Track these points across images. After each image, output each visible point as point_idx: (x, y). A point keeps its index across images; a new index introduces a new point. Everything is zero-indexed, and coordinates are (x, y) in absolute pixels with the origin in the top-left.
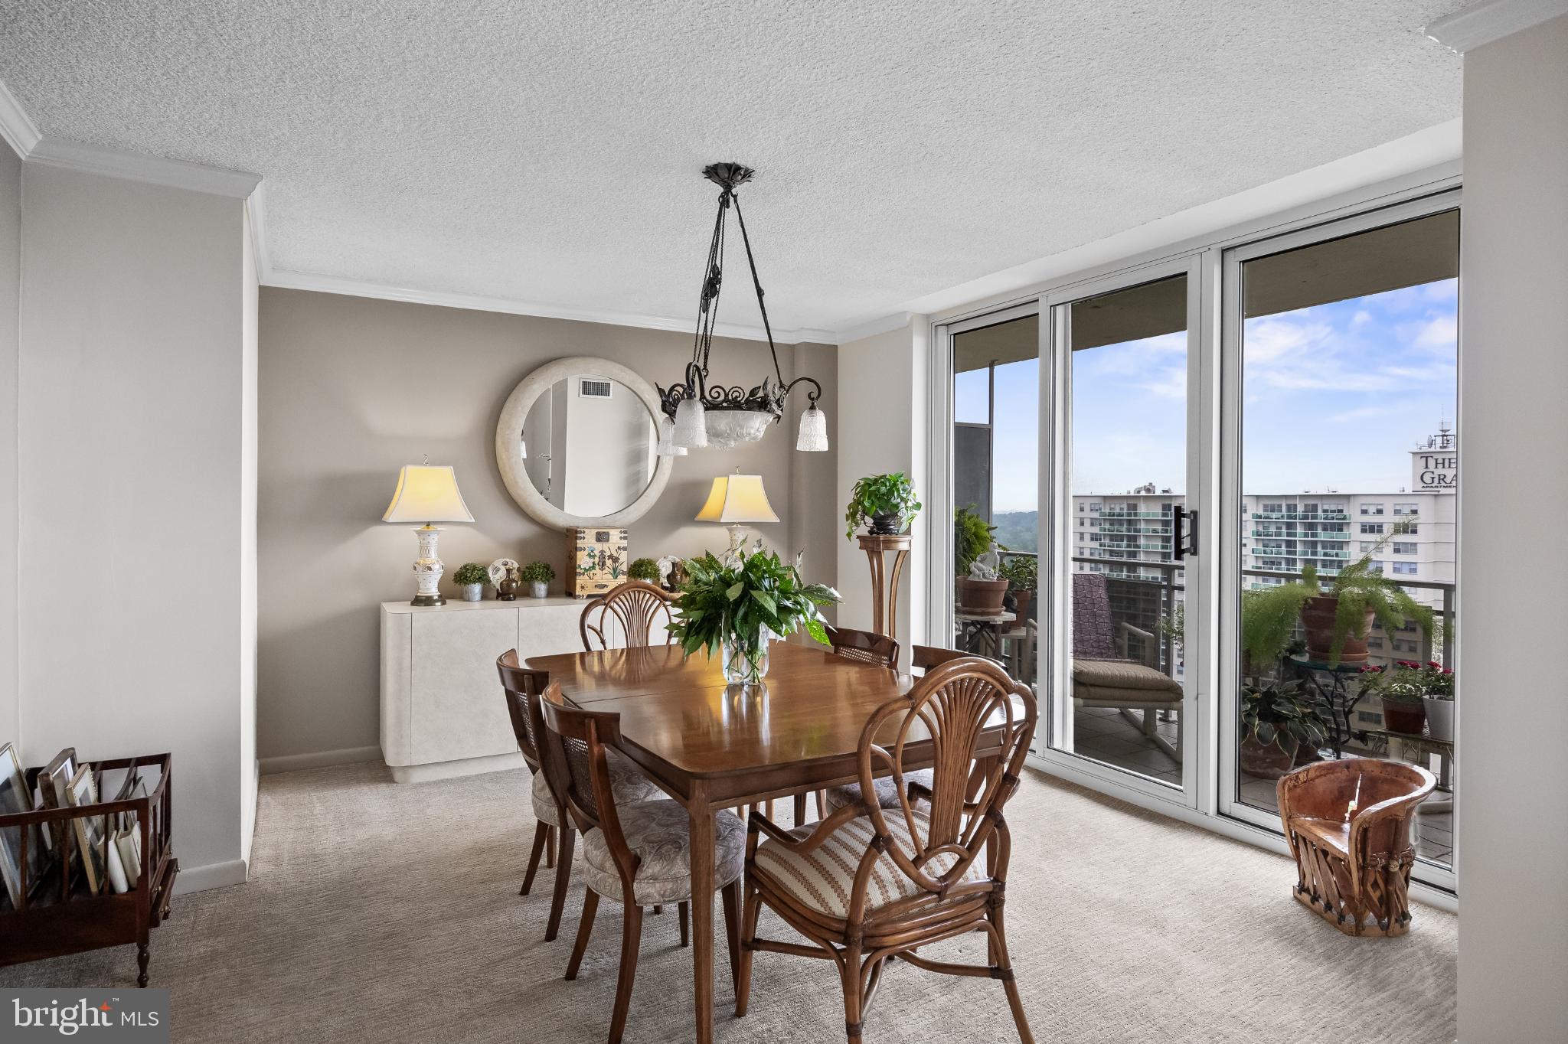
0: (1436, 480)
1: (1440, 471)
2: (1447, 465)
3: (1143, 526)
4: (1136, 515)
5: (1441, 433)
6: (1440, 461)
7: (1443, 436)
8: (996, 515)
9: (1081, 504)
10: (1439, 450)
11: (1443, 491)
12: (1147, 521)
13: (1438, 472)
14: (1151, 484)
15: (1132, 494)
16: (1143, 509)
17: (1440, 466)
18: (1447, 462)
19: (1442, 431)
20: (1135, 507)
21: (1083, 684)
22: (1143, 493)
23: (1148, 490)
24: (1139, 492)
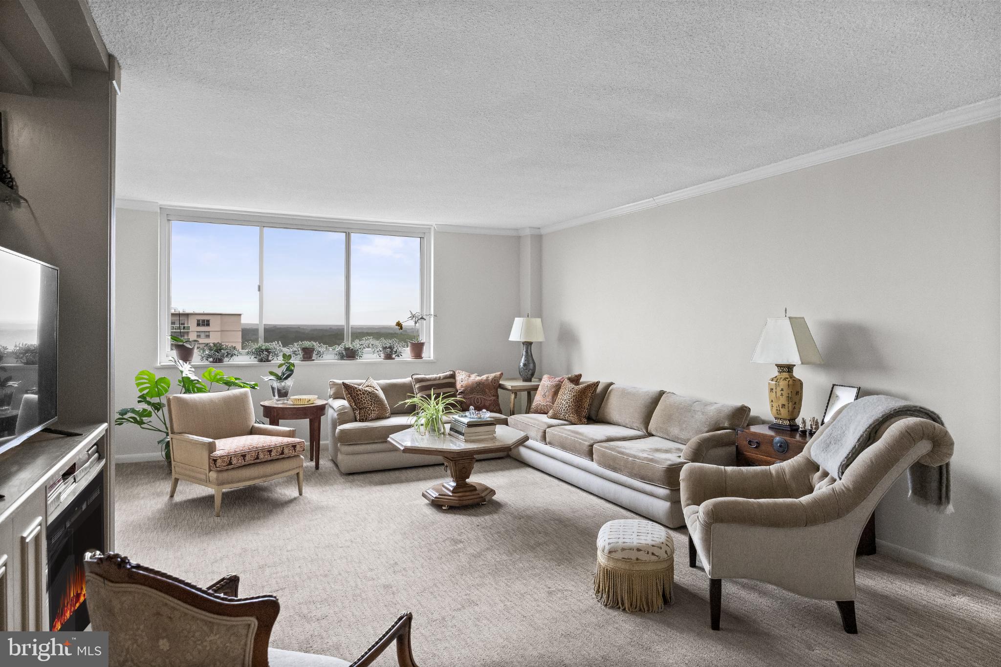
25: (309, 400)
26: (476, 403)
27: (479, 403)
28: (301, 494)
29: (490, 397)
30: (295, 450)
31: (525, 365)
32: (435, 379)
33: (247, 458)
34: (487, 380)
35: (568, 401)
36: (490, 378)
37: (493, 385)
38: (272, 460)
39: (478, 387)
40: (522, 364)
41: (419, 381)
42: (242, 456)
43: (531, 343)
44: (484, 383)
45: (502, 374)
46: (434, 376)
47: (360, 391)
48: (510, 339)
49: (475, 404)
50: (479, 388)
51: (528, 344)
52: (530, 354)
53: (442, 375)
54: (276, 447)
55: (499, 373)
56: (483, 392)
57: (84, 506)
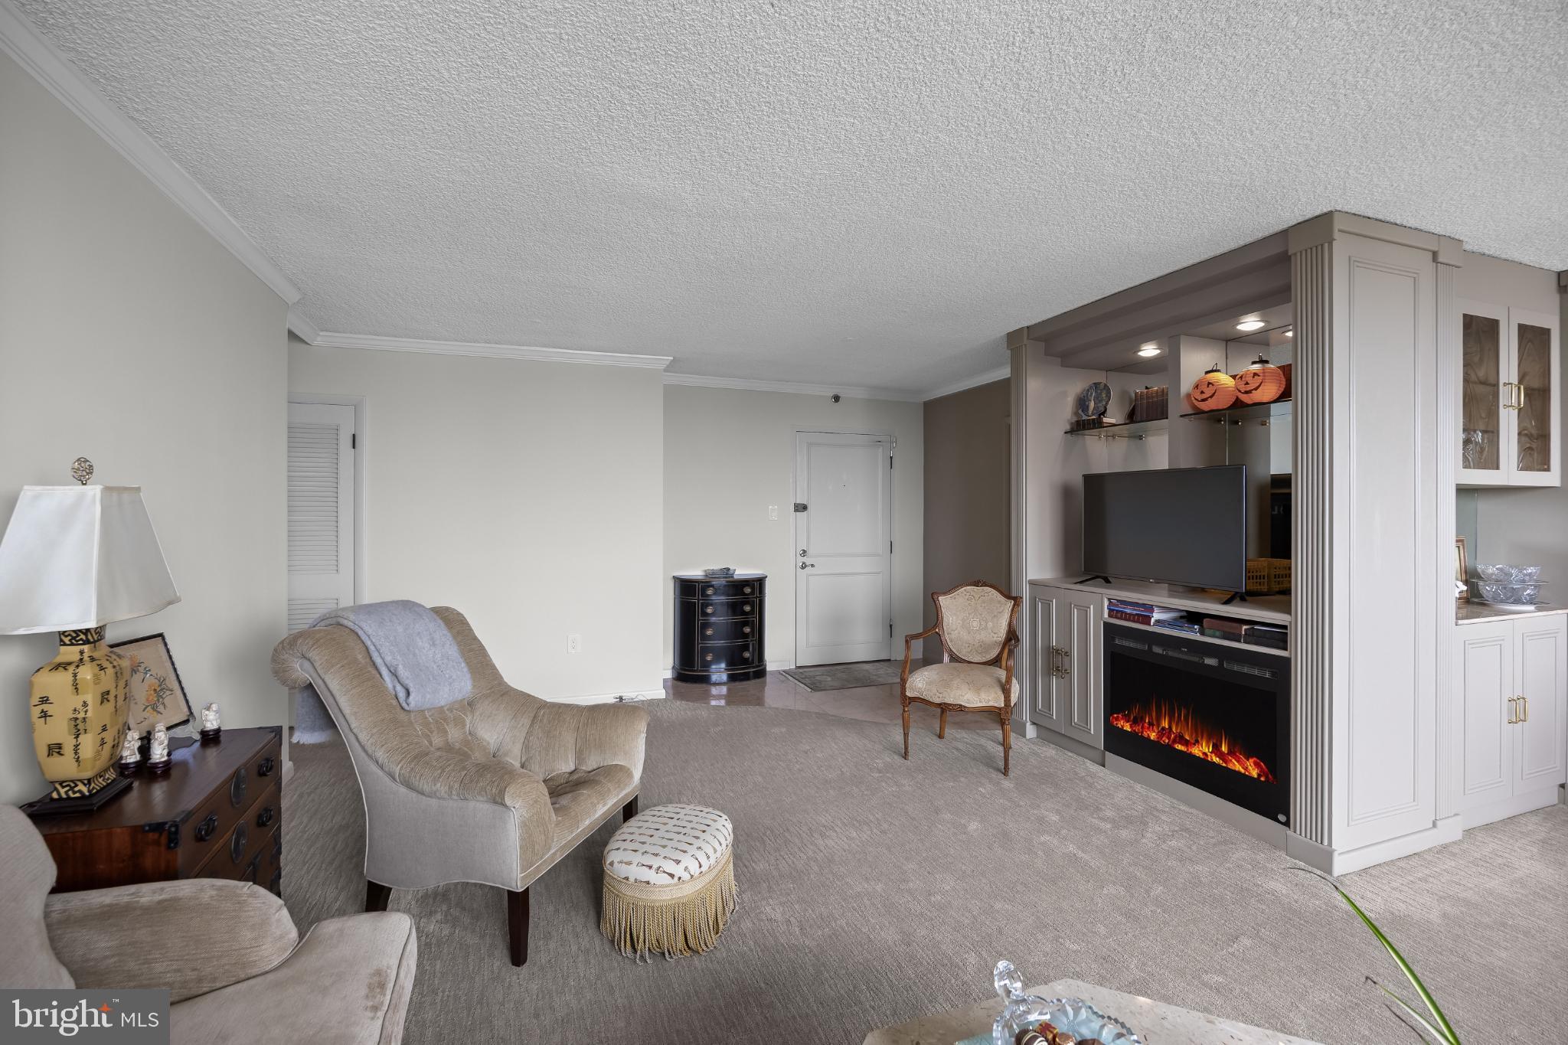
57: (1211, 661)
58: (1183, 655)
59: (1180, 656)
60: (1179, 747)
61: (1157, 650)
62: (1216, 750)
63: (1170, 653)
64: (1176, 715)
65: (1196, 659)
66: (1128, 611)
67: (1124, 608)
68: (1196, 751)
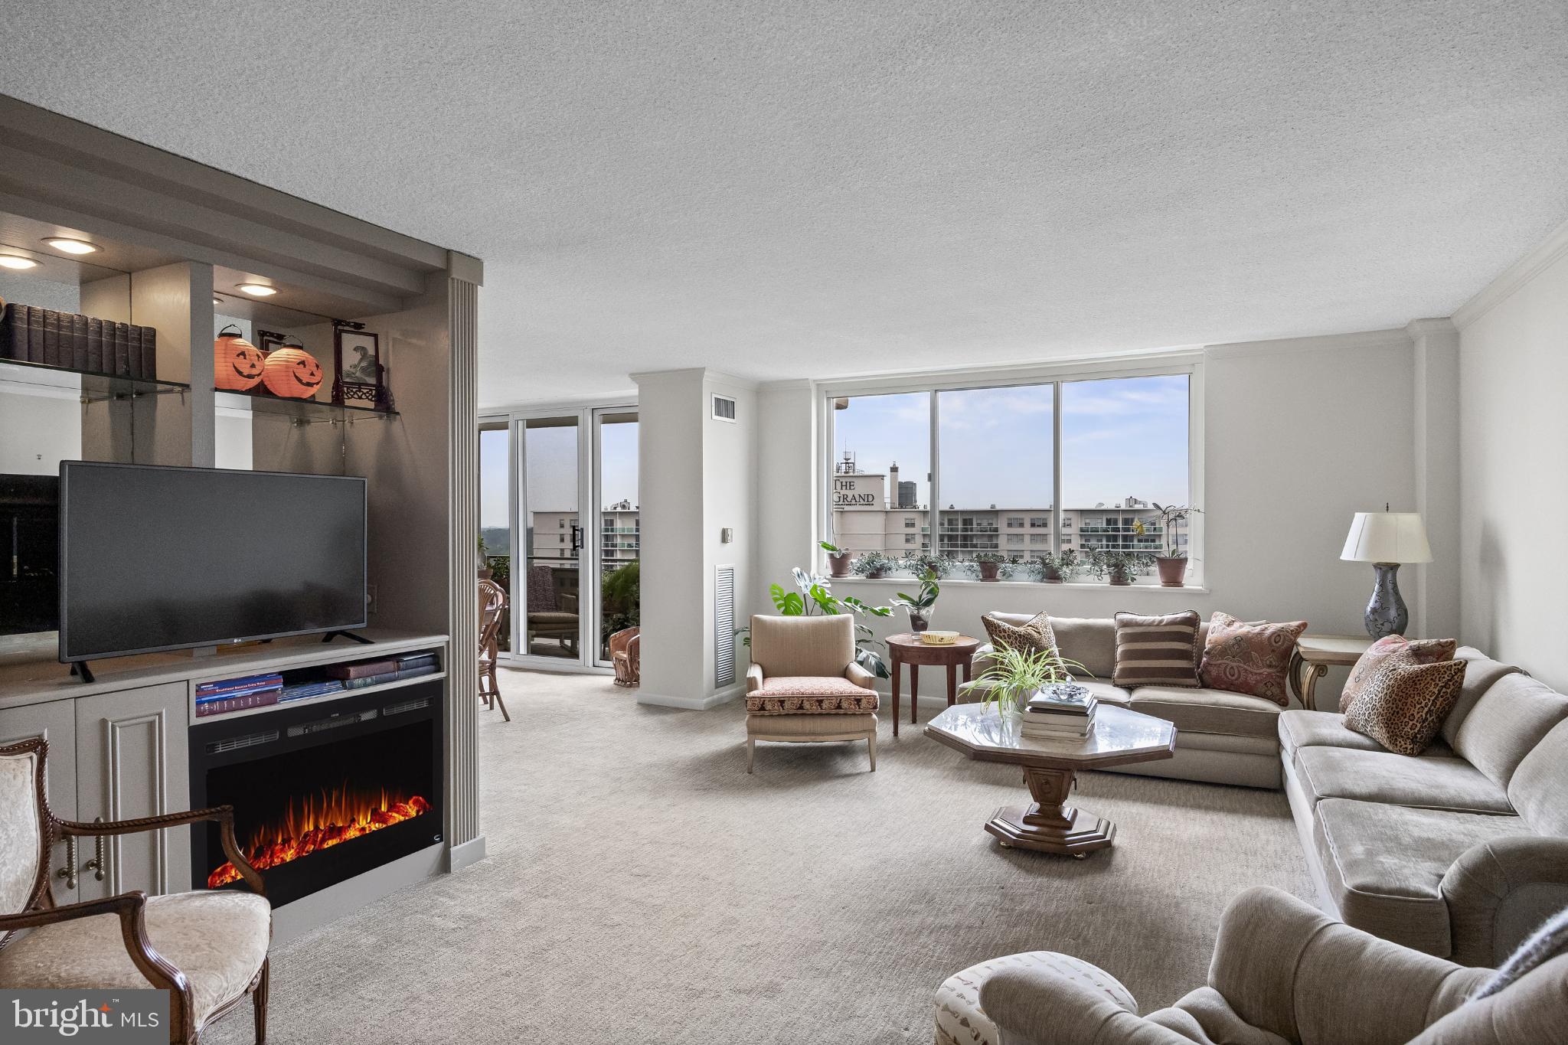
0: (842, 499)
1: (844, 492)
2: (848, 488)
3: (619, 541)
4: (612, 530)
5: (845, 461)
6: (844, 484)
7: (846, 463)
8: (484, 532)
9: (561, 520)
10: (843, 474)
11: (847, 508)
12: (623, 536)
13: (843, 492)
14: (626, 501)
15: (609, 510)
16: (618, 524)
17: (844, 488)
18: (848, 484)
19: (845, 459)
20: (612, 522)
21: (535, 623)
22: (619, 509)
23: (624, 507)
24: (615, 508)
25: (942, 639)
26: (1230, 677)
27: (1234, 678)
28: (873, 770)
29: (1258, 667)
30: (859, 706)
31: (1374, 611)
32: (1150, 624)
33: (786, 705)
34: (1260, 634)
35: (1374, 697)
36: (1268, 632)
37: (1270, 644)
38: (820, 715)
39: (1236, 647)
40: (1369, 609)
41: (1125, 624)
42: (780, 701)
43: (1394, 567)
44: (1251, 638)
45: (1305, 625)
46: (1150, 618)
47: (1004, 631)
48: (1341, 558)
49: (1227, 677)
50: (1242, 647)
51: (1388, 570)
52: (1390, 586)
53: (1167, 618)
54: (830, 697)
55: (1295, 624)
56: (1246, 657)
57: (368, 716)
58: (336, 722)
59: (332, 725)
60: (331, 843)
61: (295, 732)
62: (377, 816)
63: (315, 728)
64: (325, 805)
65: (351, 720)
66: (239, 694)
67: (231, 692)
68: (352, 833)
